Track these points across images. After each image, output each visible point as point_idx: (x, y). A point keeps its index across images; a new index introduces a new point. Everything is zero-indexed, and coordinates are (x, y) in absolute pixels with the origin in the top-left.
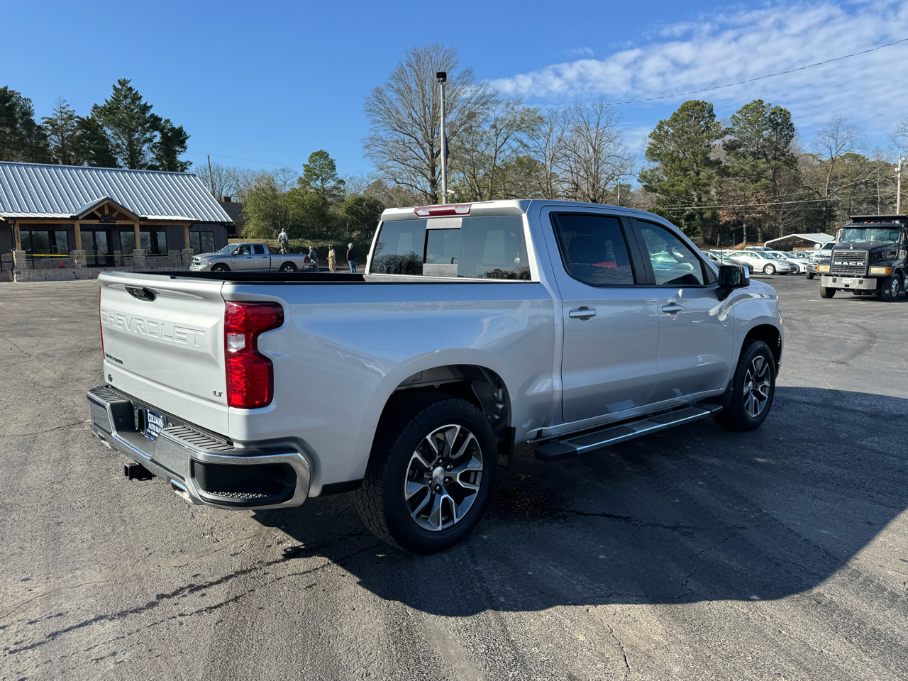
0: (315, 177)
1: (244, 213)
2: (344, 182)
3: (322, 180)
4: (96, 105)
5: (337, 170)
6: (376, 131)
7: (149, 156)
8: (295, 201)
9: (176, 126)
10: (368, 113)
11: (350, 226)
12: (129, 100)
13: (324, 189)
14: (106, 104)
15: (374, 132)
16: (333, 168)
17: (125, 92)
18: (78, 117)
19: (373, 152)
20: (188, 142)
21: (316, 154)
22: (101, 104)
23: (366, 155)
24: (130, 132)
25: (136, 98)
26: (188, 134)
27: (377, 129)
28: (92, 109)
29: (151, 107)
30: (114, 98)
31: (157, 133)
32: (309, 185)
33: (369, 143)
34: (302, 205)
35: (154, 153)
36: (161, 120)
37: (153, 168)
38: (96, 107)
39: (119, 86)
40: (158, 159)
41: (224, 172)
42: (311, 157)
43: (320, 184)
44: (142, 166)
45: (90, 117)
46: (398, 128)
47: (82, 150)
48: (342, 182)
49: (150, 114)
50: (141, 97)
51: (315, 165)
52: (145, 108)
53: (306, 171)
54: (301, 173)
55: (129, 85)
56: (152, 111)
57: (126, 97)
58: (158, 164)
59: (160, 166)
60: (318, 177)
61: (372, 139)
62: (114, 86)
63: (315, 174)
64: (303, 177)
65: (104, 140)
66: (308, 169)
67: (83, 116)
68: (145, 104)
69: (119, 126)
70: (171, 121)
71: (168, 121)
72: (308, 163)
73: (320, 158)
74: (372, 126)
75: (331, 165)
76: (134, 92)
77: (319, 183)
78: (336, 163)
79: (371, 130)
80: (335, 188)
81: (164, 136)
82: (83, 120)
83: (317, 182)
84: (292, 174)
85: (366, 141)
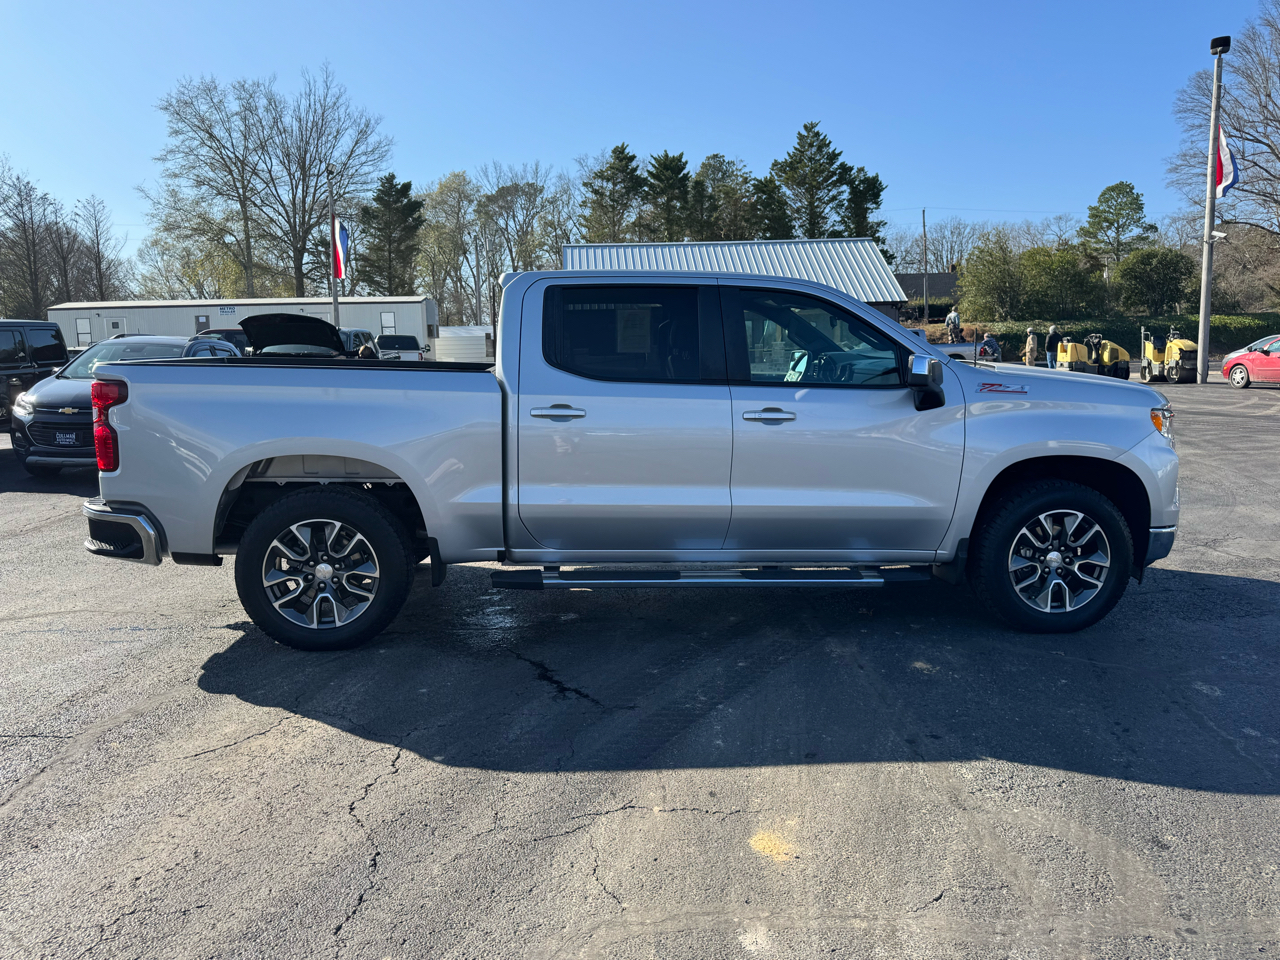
0: (1105, 224)
1: (958, 286)
2: (1156, 229)
3: (1117, 229)
4: (776, 161)
5: (1145, 210)
6: (1192, 142)
7: (833, 218)
8: (1038, 264)
9: (871, 174)
10: (1179, 115)
11: (1128, 298)
12: (814, 150)
13: (1120, 243)
14: (788, 158)
15: (1189, 144)
16: (1140, 208)
17: (812, 140)
18: (755, 179)
19: (1185, 177)
20: (883, 195)
21: (1112, 189)
22: (782, 157)
23: (1173, 182)
24: (812, 190)
25: (824, 144)
26: (884, 184)
27: (1194, 139)
28: (770, 166)
29: (839, 154)
30: (796, 149)
31: (845, 188)
32: (1095, 237)
33: (1180, 162)
34: (1047, 270)
35: (839, 214)
36: (851, 169)
37: (836, 235)
38: (775, 164)
39: (804, 133)
40: (843, 222)
41: (968, 230)
42: (1103, 194)
43: (1114, 234)
44: (822, 234)
45: (769, 176)
46: (1234, 132)
47: (754, 220)
48: (1153, 228)
49: (838, 163)
50: (830, 142)
51: (1110, 207)
52: (834, 156)
53: (1092, 216)
54: (1084, 220)
55: (816, 130)
56: (841, 160)
57: (811, 145)
58: (842, 228)
59: (846, 230)
60: (1112, 224)
61: (1185, 155)
62: (799, 133)
63: (1106, 220)
64: (1087, 225)
65: (783, 204)
66: (1095, 214)
67: (761, 177)
68: (833, 151)
69: (800, 184)
70: (866, 170)
71: (861, 170)
72: (1097, 205)
73: (1118, 194)
74: (1185, 136)
75: (1136, 204)
76: (821, 137)
77: (1112, 233)
78: (1143, 200)
79: (1185, 141)
80: (1140, 238)
81: (854, 191)
82: (760, 181)
83: (1109, 233)
84: (1073, 222)
85: (1174, 160)
